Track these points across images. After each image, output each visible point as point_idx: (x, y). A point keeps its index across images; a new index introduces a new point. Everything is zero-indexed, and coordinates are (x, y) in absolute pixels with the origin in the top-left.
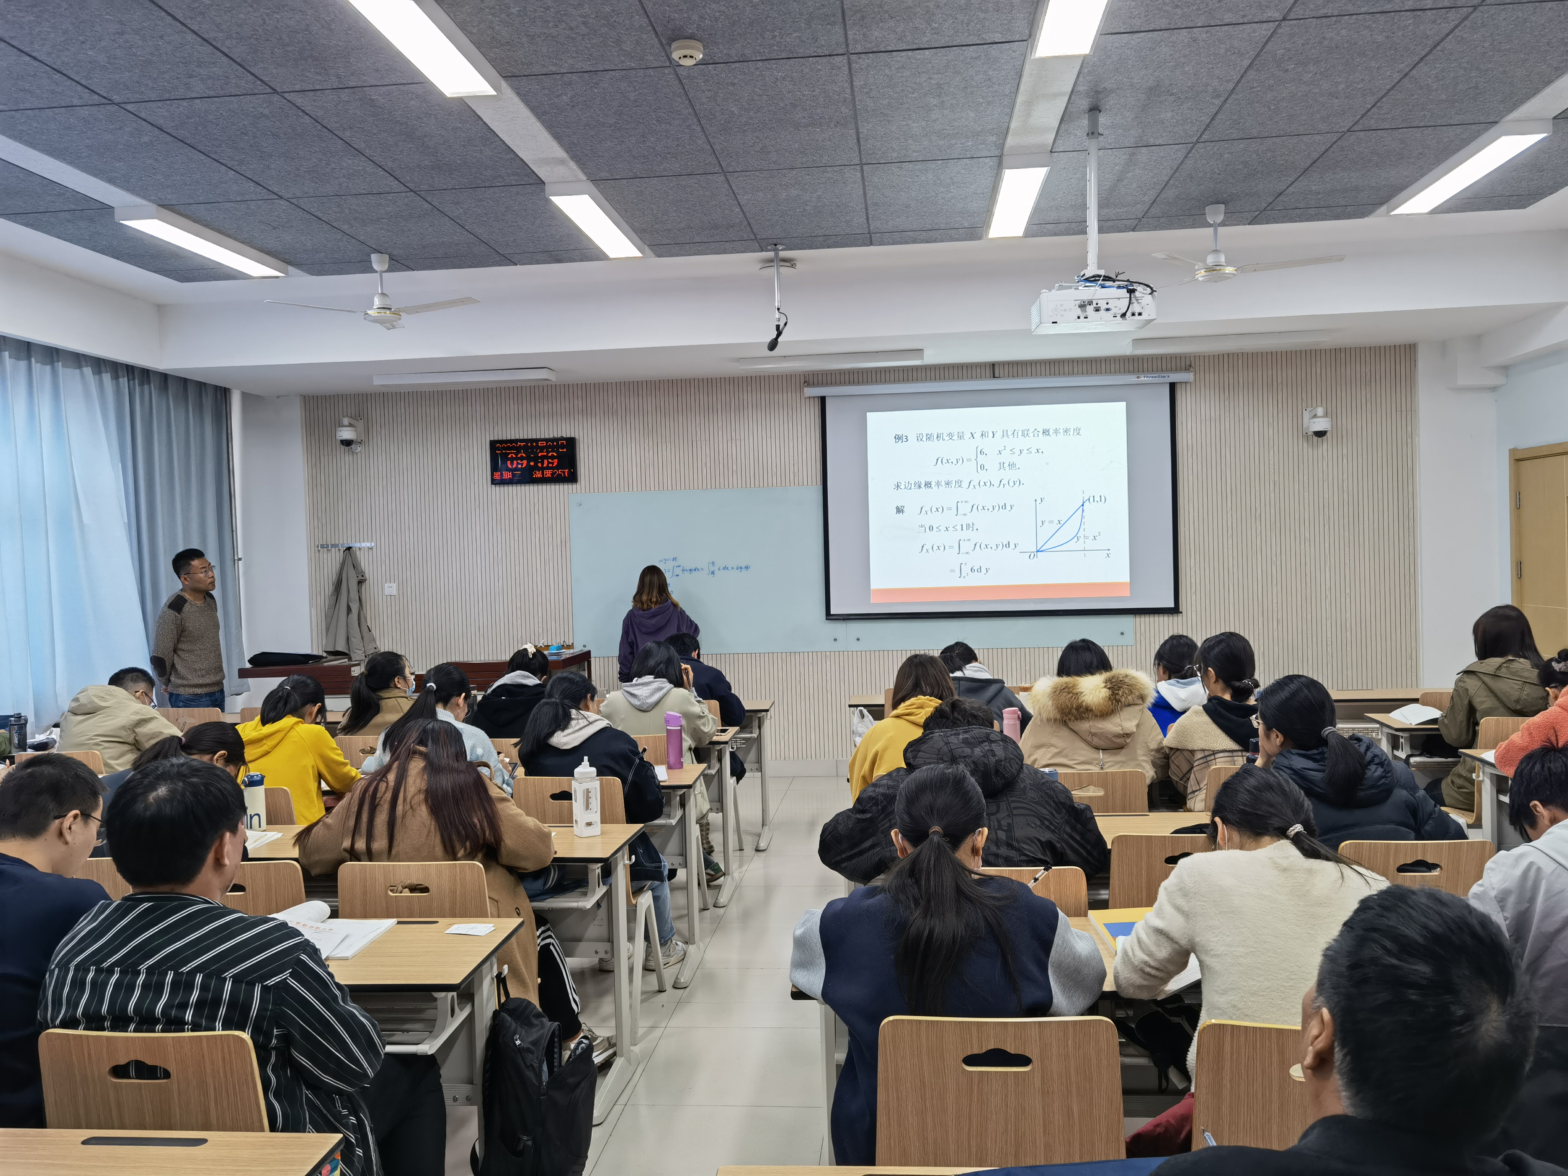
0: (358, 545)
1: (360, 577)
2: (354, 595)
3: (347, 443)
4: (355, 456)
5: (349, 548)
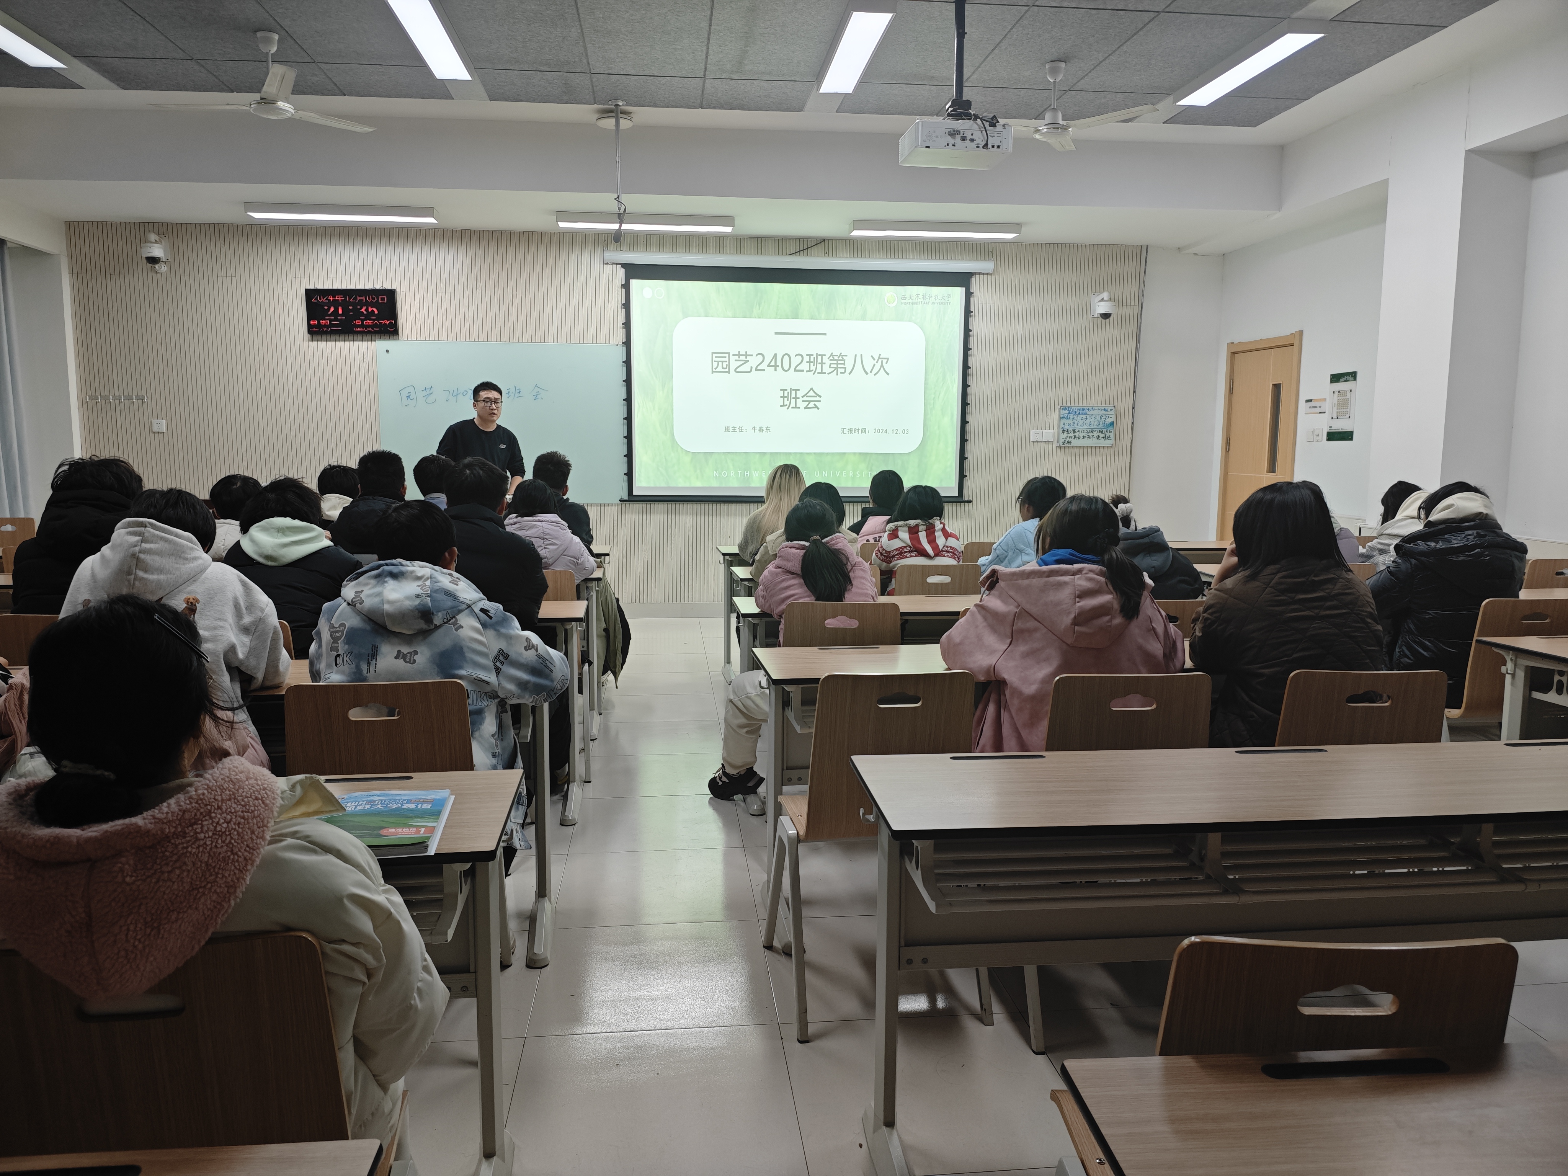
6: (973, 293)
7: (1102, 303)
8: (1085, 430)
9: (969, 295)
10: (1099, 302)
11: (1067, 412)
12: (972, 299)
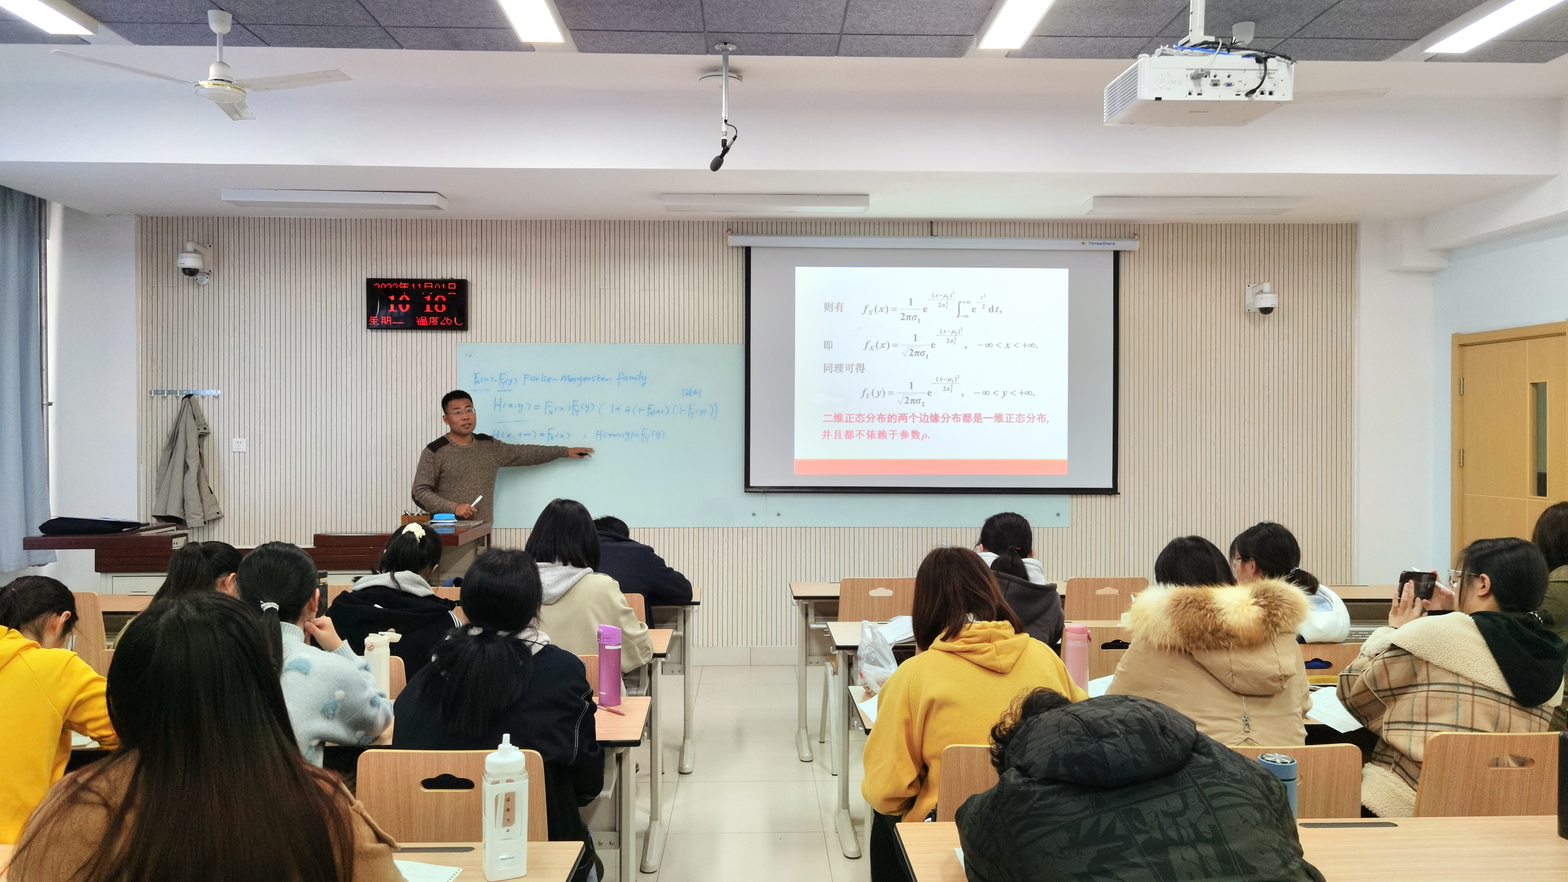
0: (201, 393)
1: (202, 430)
2: (193, 450)
3: (191, 272)
4: (201, 289)
5: (189, 396)
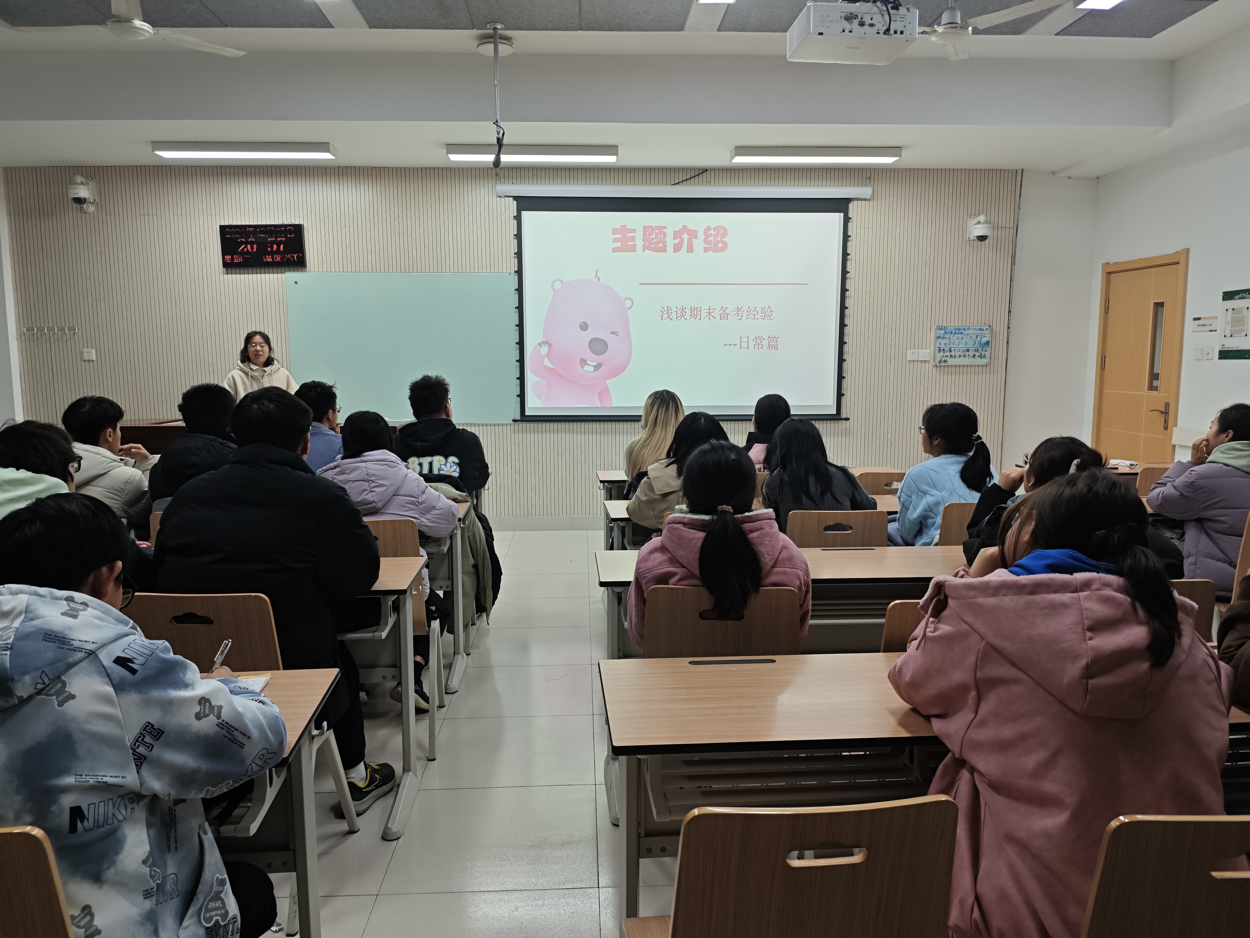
6: (851, 218)
7: (979, 226)
8: (961, 349)
9: (847, 220)
10: (975, 224)
11: (944, 332)
12: (850, 225)
